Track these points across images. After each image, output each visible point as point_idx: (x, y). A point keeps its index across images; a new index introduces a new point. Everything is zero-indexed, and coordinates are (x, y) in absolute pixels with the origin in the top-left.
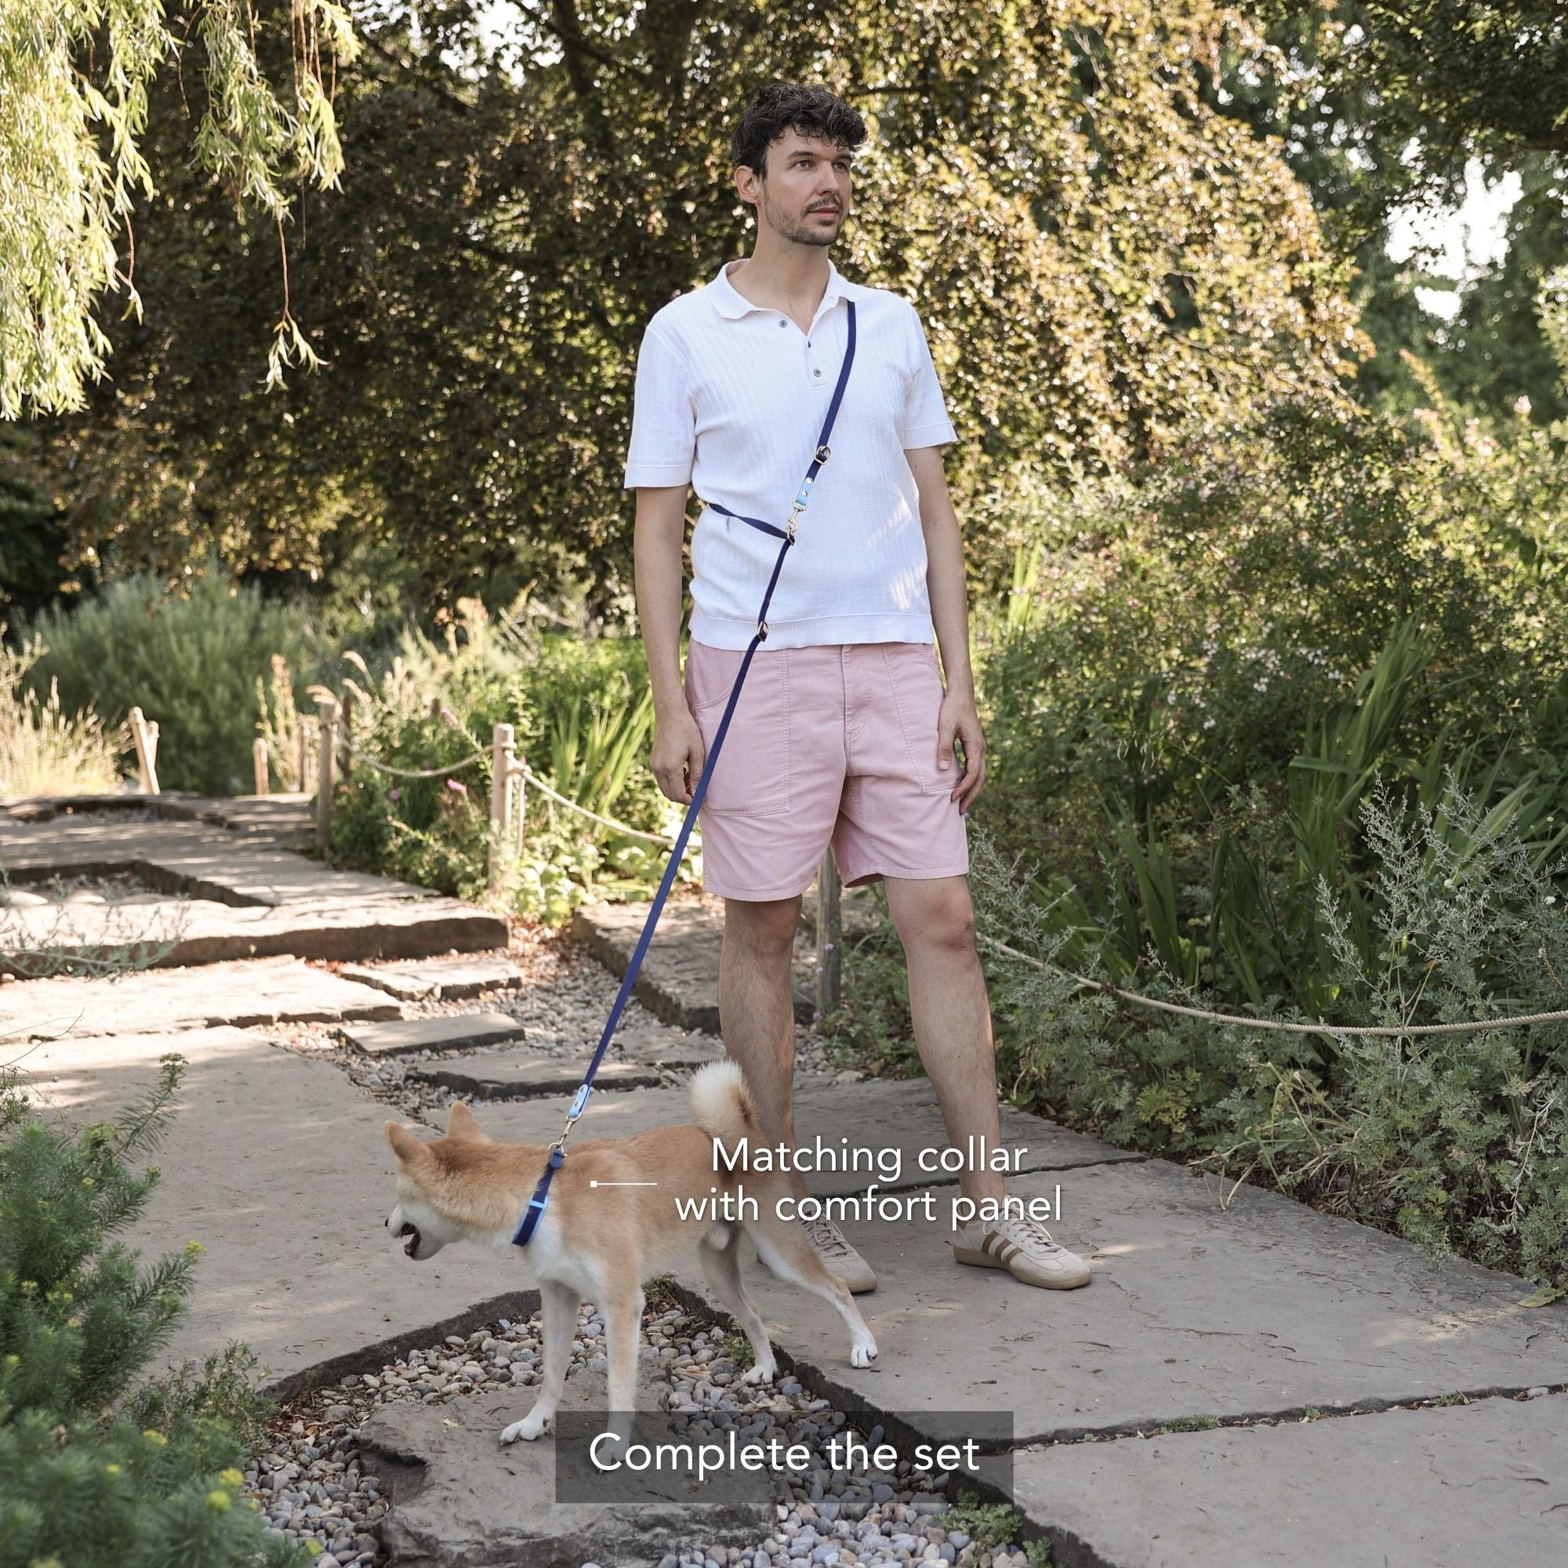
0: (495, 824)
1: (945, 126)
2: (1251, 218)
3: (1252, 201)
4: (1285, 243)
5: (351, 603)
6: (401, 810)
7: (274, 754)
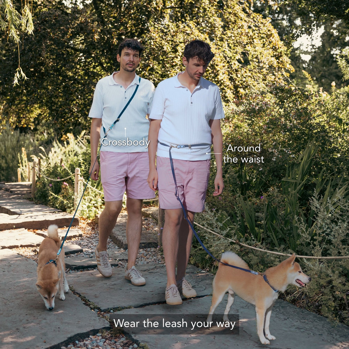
0: (76, 194)
1: (187, 16)
2: (263, 38)
3: (263, 34)
4: (272, 44)
5: (42, 133)
6: (52, 189)
7: (23, 172)
